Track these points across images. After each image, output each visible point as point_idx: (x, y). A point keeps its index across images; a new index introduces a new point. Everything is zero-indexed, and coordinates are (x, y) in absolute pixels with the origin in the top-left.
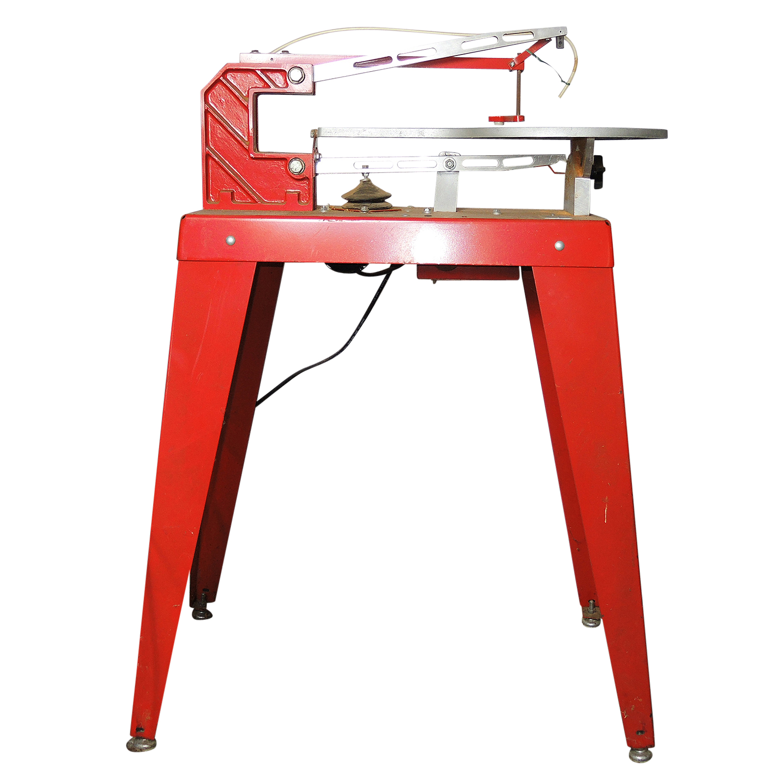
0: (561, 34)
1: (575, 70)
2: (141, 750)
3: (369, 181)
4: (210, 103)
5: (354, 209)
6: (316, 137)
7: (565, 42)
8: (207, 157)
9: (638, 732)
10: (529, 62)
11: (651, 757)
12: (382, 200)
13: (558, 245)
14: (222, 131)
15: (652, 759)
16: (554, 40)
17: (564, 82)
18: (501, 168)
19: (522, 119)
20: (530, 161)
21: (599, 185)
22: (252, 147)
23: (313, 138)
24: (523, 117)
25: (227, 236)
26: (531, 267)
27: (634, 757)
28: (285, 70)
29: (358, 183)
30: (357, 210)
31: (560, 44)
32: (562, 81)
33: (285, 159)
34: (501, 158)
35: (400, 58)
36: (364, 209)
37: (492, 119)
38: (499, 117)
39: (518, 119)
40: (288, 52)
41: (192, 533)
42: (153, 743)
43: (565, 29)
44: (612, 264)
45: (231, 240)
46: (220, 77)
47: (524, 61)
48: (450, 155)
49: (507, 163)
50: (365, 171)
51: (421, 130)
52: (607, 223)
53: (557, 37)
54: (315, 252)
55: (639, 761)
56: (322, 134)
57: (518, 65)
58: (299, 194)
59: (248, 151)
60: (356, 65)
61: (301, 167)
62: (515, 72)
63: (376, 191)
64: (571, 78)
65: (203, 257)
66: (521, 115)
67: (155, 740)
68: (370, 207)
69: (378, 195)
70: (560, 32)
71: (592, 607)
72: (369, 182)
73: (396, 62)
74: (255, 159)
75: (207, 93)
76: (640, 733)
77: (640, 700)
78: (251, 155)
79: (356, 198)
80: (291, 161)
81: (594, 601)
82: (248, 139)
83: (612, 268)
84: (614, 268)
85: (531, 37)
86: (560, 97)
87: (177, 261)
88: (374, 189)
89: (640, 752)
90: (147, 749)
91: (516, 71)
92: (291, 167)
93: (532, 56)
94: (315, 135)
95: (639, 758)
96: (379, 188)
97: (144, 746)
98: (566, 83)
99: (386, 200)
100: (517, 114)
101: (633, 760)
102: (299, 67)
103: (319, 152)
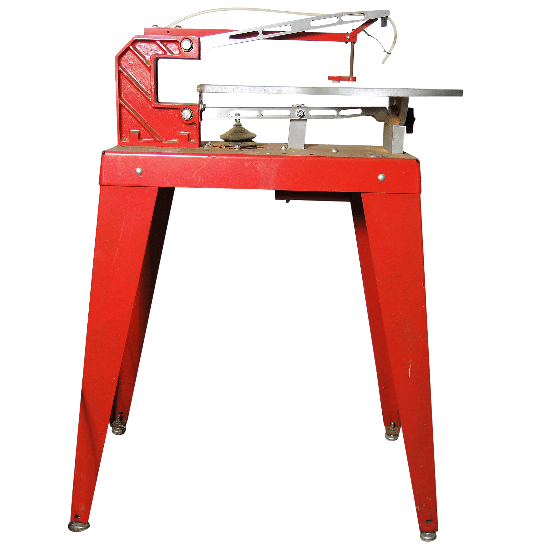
0: (385, 16)
1: (394, 43)
2: (78, 531)
3: (241, 125)
4: (123, 66)
5: (229, 147)
6: (201, 92)
7: (388, 21)
8: (120, 107)
9: (427, 521)
10: (360, 36)
11: (436, 538)
12: (250, 140)
13: (381, 177)
14: (131, 87)
15: (436, 539)
16: (380, 20)
17: (386, 52)
18: (338, 116)
19: (354, 79)
20: (359, 111)
21: (410, 130)
22: (153, 99)
23: (199, 93)
24: (355, 78)
25: (136, 168)
26: (360, 193)
27: (424, 537)
28: (178, 41)
29: (232, 127)
30: (232, 148)
31: (384, 23)
32: (385, 51)
33: (178, 108)
34: (339, 109)
35: (265, 33)
36: (237, 147)
37: (330, 78)
38: (336, 77)
39: (351, 80)
40: (180, 26)
41: (113, 382)
42: (87, 525)
43: (388, 11)
44: (420, 191)
45: (139, 170)
46: (130, 46)
47: (356, 36)
48: (300, 107)
49: (342, 112)
50: (238, 118)
51: (280, 88)
52: (417, 161)
53: (381, 18)
54: (201, 180)
55: (427, 540)
56: (206, 90)
57: (352, 38)
58: (189, 135)
59: (151, 102)
60: (232, 37)
61: (190, 115)
62: (349, 43)
63: (245, 133)
64: (391, 49)
65: (118, 183)
66: (354, 76)
67: (89, 523)
68: (241, 146)
69: (247, 136)
70: (385, 14)
71: (392, 427)
72: (241, 127)
73: (261, 35)
74: (156, 108)
75: (119, 58)
76: (428, 522)
77: (430, 499)
78: (153, 105)
79: (231, 138)
80: (183, 110)
81: (394, 422)
82: (151, 93)
83: (420, 194)
84: (421, 195)
85: (362, 17)
86: (383, 64)
87: (100, 186)
88: (244, 131)
89: (428, 534)
90: (83, 529)
91: (351, 43)
92: (183, 115)
93: (363, 32)
94: (201, 89)
95: (427, 538)
96: (248, 131)
97: (80, 528)
98: (388, 53)
99: (253, 140)
100: (350, 76)
101: (423, 539)
102: (189, 39)
103: (204, 103)
